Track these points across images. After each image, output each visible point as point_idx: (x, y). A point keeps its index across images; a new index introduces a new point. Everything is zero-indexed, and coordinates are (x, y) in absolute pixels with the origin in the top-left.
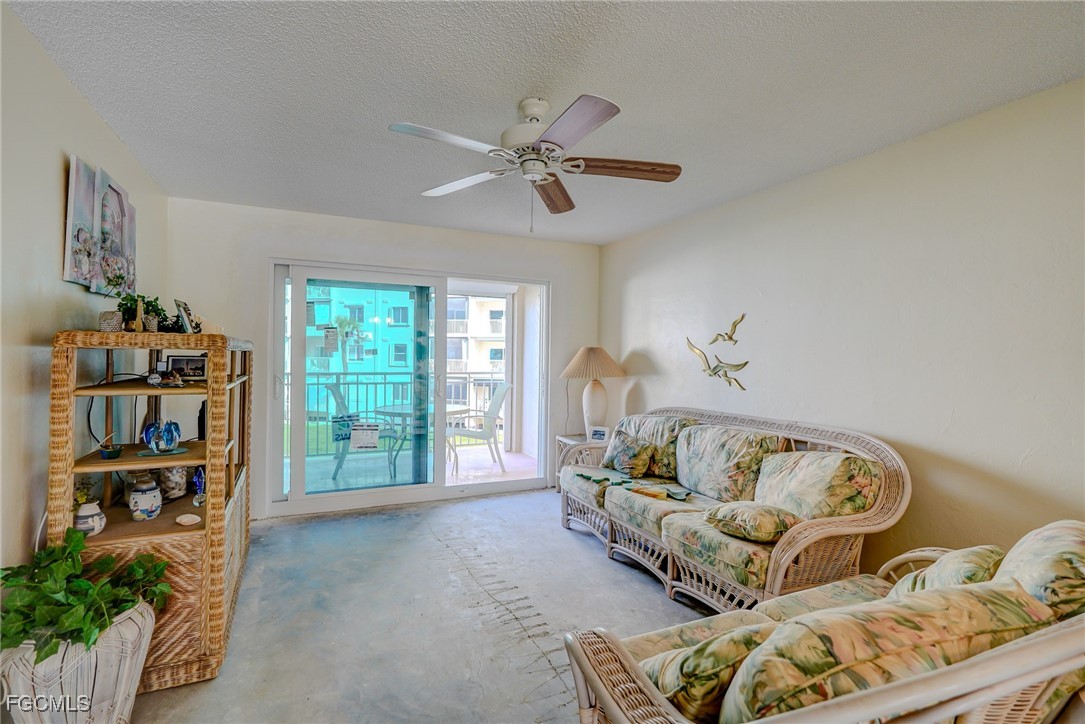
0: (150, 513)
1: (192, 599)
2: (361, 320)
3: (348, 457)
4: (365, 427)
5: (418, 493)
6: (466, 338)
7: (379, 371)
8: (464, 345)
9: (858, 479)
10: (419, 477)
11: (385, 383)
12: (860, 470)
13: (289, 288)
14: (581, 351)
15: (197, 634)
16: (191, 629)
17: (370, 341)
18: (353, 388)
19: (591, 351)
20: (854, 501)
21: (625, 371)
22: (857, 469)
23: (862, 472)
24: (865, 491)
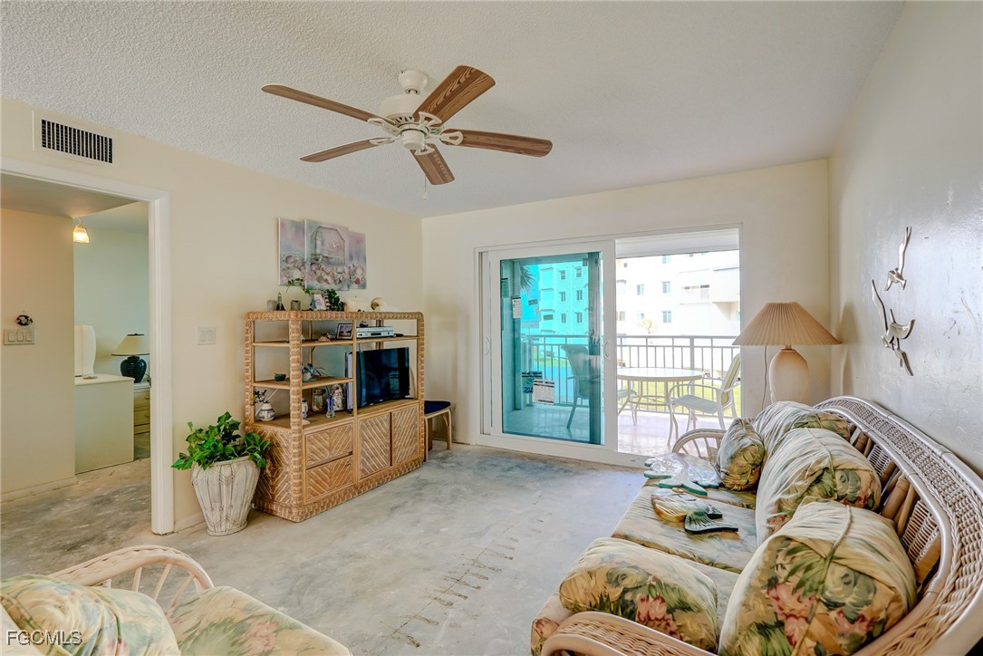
4: (544, 384)
9: (783, 592)
10: (594, 439)
12: (792, 573)
14: (762, 309)
20: (767, 637)
22: (789, 568)
23: (795, 580)
24: (793, 627)
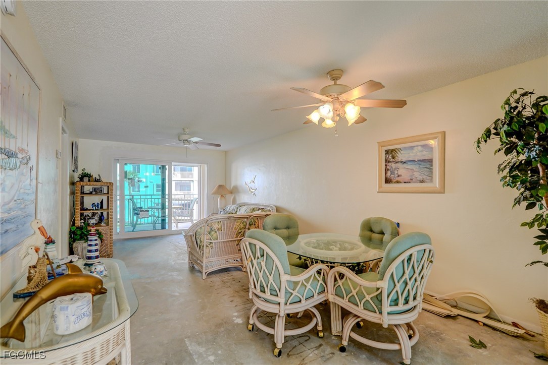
0: (93, 224)
1: (106, 242)
2: (139, 172)
3: (137, 226)
5: (163, 232)
6: (193, 181)
7: (148, 194)
8: (192, 184)
10: (163, 228)
11: (151, 199)
13: (118, 165)
14: (217, 186)
15: (107, 250)
16: (106, 249)
17: (144, 182)
18: (139, 201)
19: (220, 186)
21: (231, 193)
